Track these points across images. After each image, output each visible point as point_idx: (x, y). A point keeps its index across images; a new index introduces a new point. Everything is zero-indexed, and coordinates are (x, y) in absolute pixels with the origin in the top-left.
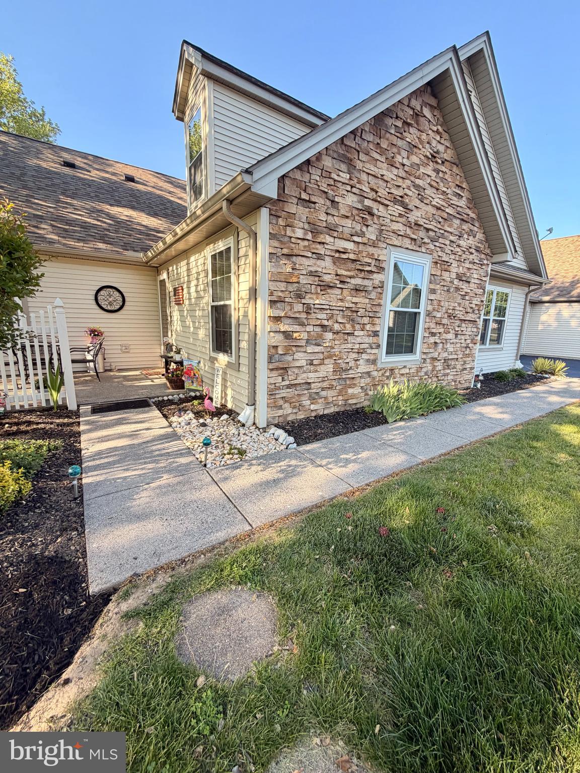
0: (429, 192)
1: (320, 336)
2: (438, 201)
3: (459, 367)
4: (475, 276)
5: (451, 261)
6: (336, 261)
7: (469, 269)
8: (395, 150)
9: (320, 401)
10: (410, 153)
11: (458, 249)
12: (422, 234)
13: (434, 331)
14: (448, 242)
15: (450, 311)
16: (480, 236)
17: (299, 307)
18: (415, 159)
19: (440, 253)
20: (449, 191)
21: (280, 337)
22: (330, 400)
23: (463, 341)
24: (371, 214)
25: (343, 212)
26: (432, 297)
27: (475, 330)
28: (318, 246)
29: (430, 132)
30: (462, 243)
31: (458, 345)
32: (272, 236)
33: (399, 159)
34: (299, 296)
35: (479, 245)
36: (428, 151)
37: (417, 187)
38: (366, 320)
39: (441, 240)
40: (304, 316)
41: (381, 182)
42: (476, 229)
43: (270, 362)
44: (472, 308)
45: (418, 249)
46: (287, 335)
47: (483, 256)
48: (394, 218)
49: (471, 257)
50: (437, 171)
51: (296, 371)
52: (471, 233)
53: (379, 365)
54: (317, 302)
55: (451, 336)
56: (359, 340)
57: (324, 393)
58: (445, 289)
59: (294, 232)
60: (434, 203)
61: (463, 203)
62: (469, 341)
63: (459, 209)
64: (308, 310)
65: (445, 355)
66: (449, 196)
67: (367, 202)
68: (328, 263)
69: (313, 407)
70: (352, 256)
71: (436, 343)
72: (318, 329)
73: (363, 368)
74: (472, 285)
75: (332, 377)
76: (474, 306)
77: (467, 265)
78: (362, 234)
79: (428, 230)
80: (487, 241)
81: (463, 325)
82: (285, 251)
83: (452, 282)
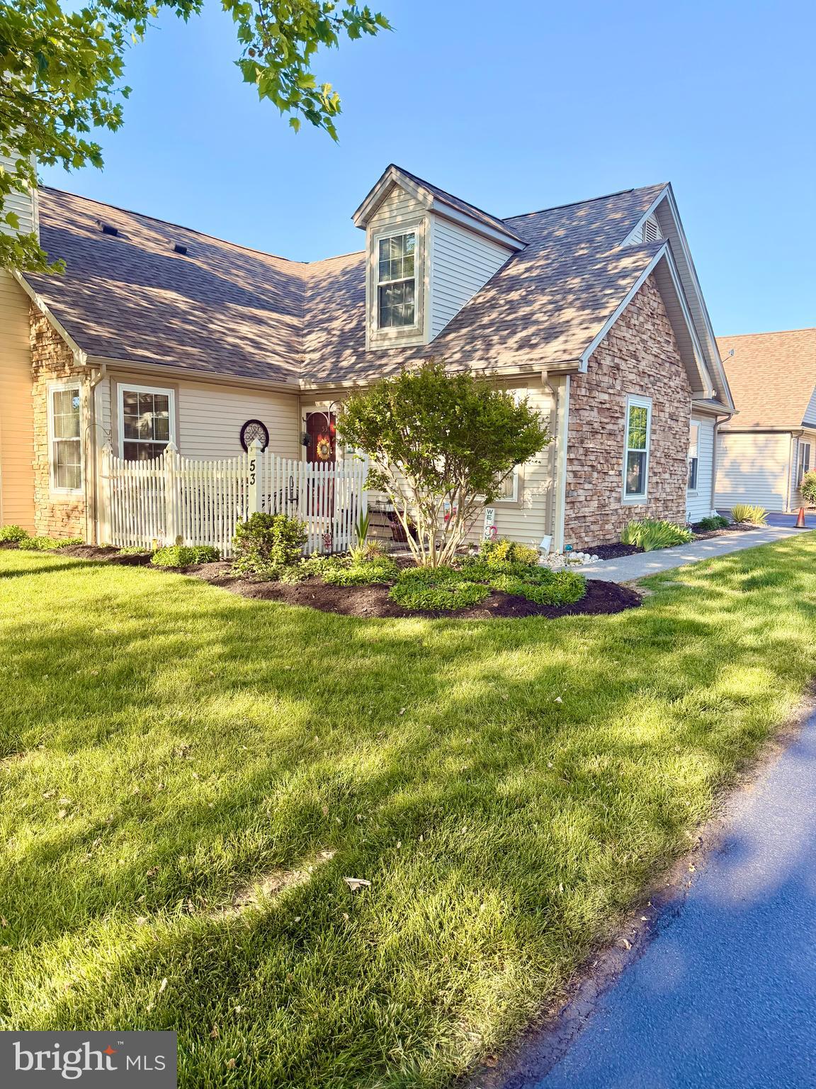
0: (650, 343)
1: (591, 475)
2: (655, 350)
3: (674, 509)
4: (682, 414)
5: (665, 402)
6: (600, 410)
7: (677, 408)
8: (630, 315)
9: (590, 533)
10: (639, 315)
11: (669, 391)
12: (646, 380)
13: (656, 470)
14: (662, 385)
15: (666, 451)
16: (683, 375)
17: (581, 451)
18: (641, 319)
19: (658, 396)
20: (661, 340)
21: (571, 475)
22: (597, 533)
23: (676, 481)
24: (618, 369)
25: (605, 371)
26: (654, 437)
27: (684, 469)
28: (592, 400)
29: (649, 295)
30: (672, 384)
31: (673, 486)
32: (572, 396)
33: (633, 321)
34: (582, 442)
35: (683, 384)
36: (647, 310)
37: (643, 341)
38: (614, 461)
39: (658, 384)
40: (583, 458)
41: (623, 343)
42: (680, 369)
43: (567, 497)
44: (681, 446)
45: (644, 394)
46: (575, 473)
47: (686, 394)
48: (631, 370)
49: (678, 396)
50: (654, 325)
51: (578, 504)
52: (677, 374)
53: (623, 504)
54: (591, 446)
55: (667, 476)
56: (611, 479)
57: (592, 527)
58: (662, 428)
59: (581, 391)
60: (653, 353)
61: (670, 348)
62: (680, 482)
63: (669, 354)
64: (587, 451)
65: (664, 495)
66: (663, 344)
67: (617, 360)
68: (595, 413)
69: (586, 539)
70: (608, 406)
71: (657, 483)
72: (590, 469)
73: (614, 506)
74: (680, 423)
75: (597, 513)
76: (682, 444)
77: (676, 404)
78: (612, 387)
79: (649, 375)
80: (688, 379)
81: (676, 465)
82: (577, 407)
83: (666, 422)
